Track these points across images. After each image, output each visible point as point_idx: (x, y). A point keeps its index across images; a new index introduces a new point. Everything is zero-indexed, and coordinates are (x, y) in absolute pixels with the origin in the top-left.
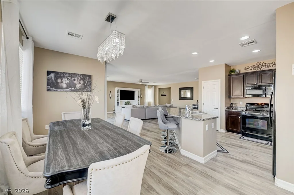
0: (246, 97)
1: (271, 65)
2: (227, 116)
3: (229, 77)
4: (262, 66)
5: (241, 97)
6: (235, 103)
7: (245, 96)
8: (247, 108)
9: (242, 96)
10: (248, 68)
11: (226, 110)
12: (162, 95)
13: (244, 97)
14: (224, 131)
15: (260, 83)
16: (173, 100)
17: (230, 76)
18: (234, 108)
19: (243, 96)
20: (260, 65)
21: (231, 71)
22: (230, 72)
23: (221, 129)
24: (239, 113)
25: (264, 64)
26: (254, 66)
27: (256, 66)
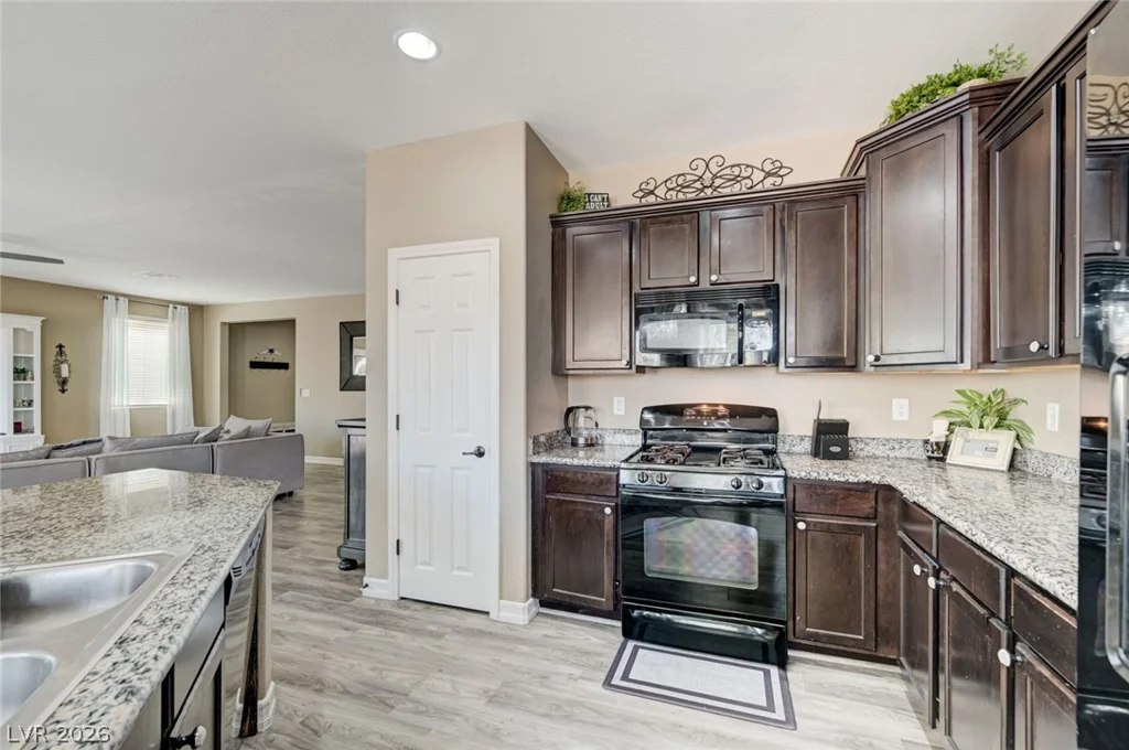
0: (641, 369)
1: (758, 176)
2: (541, 506)
3: (553, 235)
4: (718, 182)
5: (617, 365)
6: (587, 408)
7: (640, 359)
8: (645, 436)
9: (624, 362)
10: (651, 187)
11: (536, 459)
12: (254, 365)
13: (634, 367)
14: (518, 610)
15: (714, 278)
16: (306, 393)
17: (559, 230)
18: (581, 441)
19: (630, 363)
20: (708, 176)
21: (568, 199)
22: (560, 204)
23: (501, 598)
24: (609, 480)
25: (728, 171)
26: (680, 181)
27: (689, 178)
